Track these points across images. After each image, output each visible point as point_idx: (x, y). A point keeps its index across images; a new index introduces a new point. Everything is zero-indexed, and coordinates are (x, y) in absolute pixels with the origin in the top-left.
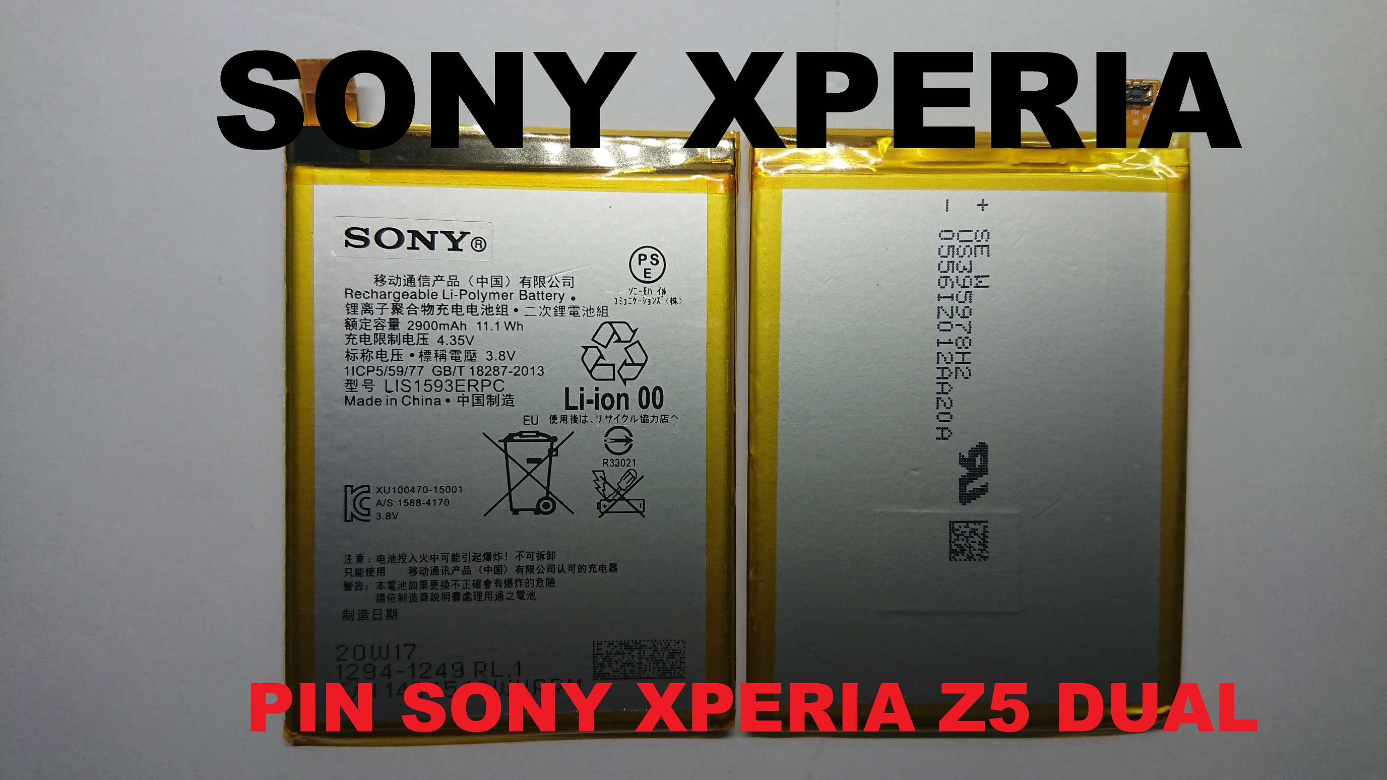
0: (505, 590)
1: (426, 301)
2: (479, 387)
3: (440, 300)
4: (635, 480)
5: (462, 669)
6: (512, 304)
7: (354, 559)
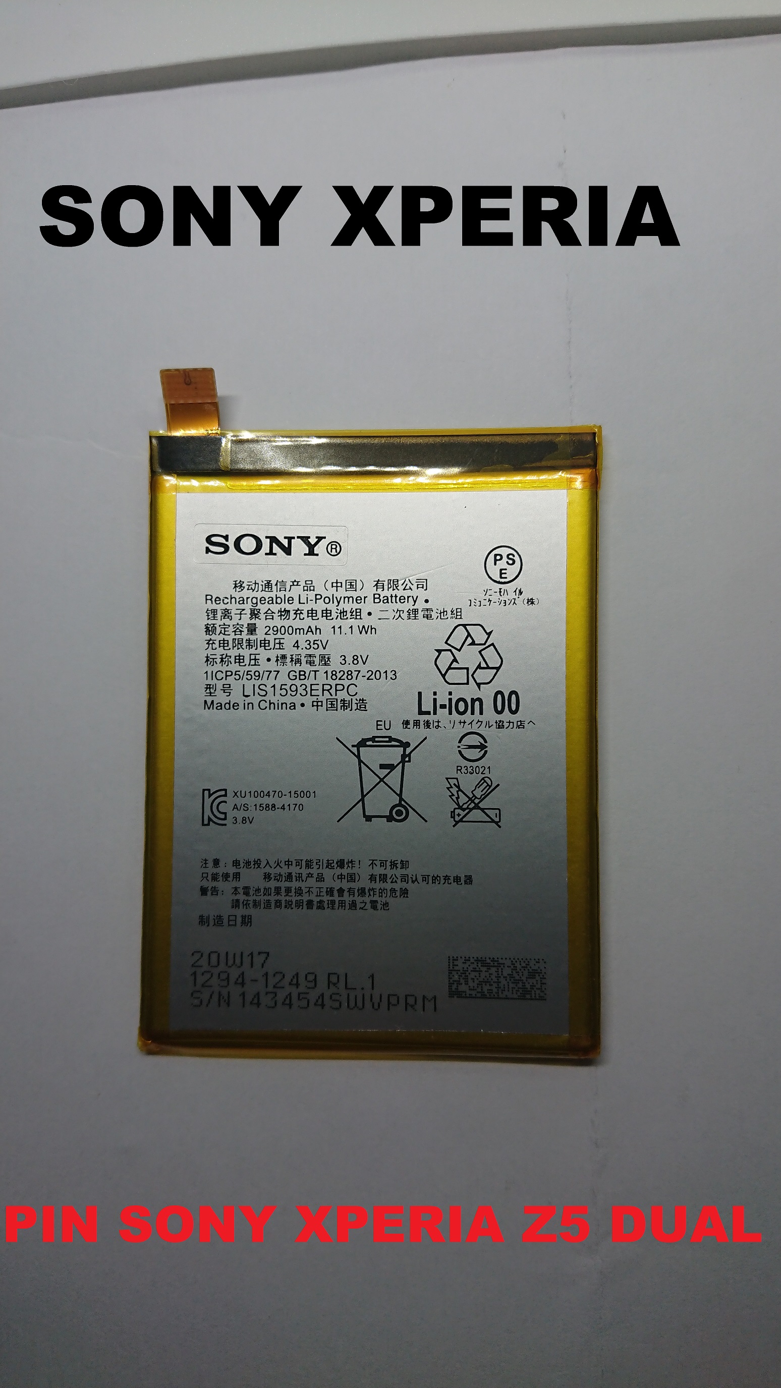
0: (359, 899)
1: (283, 606)
2: (333, 691)
3: (296, 605)
4: (490, 788)
5: (315, 979)
6: (365, 608)
7: (210, 864)
